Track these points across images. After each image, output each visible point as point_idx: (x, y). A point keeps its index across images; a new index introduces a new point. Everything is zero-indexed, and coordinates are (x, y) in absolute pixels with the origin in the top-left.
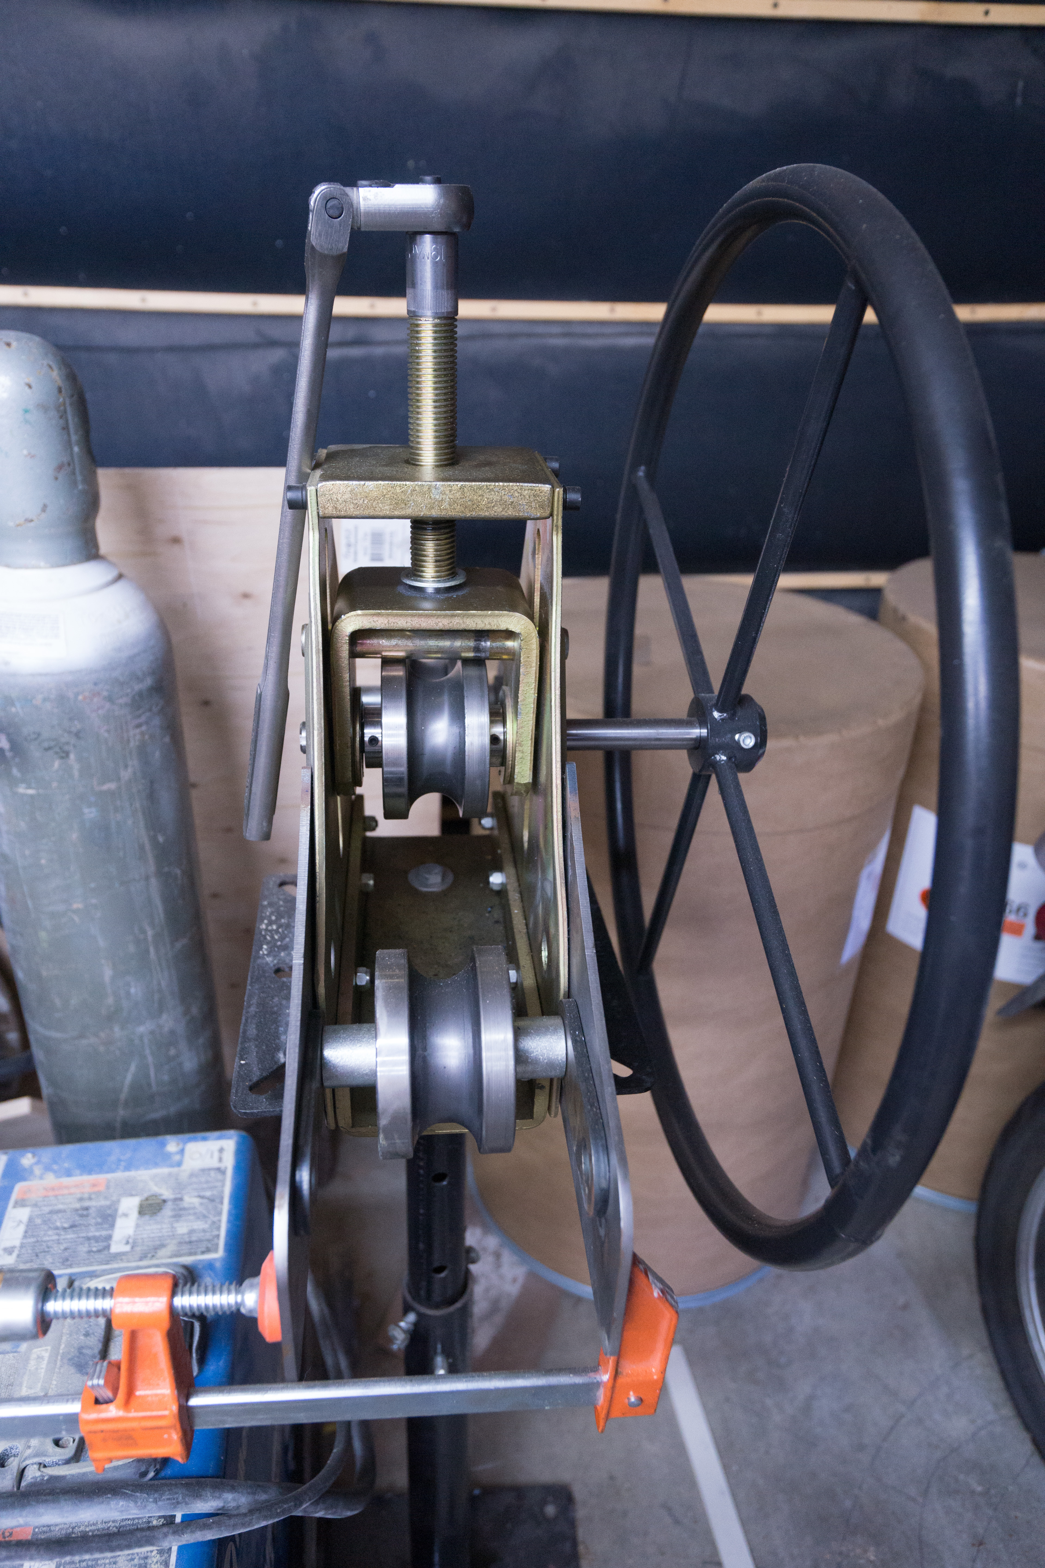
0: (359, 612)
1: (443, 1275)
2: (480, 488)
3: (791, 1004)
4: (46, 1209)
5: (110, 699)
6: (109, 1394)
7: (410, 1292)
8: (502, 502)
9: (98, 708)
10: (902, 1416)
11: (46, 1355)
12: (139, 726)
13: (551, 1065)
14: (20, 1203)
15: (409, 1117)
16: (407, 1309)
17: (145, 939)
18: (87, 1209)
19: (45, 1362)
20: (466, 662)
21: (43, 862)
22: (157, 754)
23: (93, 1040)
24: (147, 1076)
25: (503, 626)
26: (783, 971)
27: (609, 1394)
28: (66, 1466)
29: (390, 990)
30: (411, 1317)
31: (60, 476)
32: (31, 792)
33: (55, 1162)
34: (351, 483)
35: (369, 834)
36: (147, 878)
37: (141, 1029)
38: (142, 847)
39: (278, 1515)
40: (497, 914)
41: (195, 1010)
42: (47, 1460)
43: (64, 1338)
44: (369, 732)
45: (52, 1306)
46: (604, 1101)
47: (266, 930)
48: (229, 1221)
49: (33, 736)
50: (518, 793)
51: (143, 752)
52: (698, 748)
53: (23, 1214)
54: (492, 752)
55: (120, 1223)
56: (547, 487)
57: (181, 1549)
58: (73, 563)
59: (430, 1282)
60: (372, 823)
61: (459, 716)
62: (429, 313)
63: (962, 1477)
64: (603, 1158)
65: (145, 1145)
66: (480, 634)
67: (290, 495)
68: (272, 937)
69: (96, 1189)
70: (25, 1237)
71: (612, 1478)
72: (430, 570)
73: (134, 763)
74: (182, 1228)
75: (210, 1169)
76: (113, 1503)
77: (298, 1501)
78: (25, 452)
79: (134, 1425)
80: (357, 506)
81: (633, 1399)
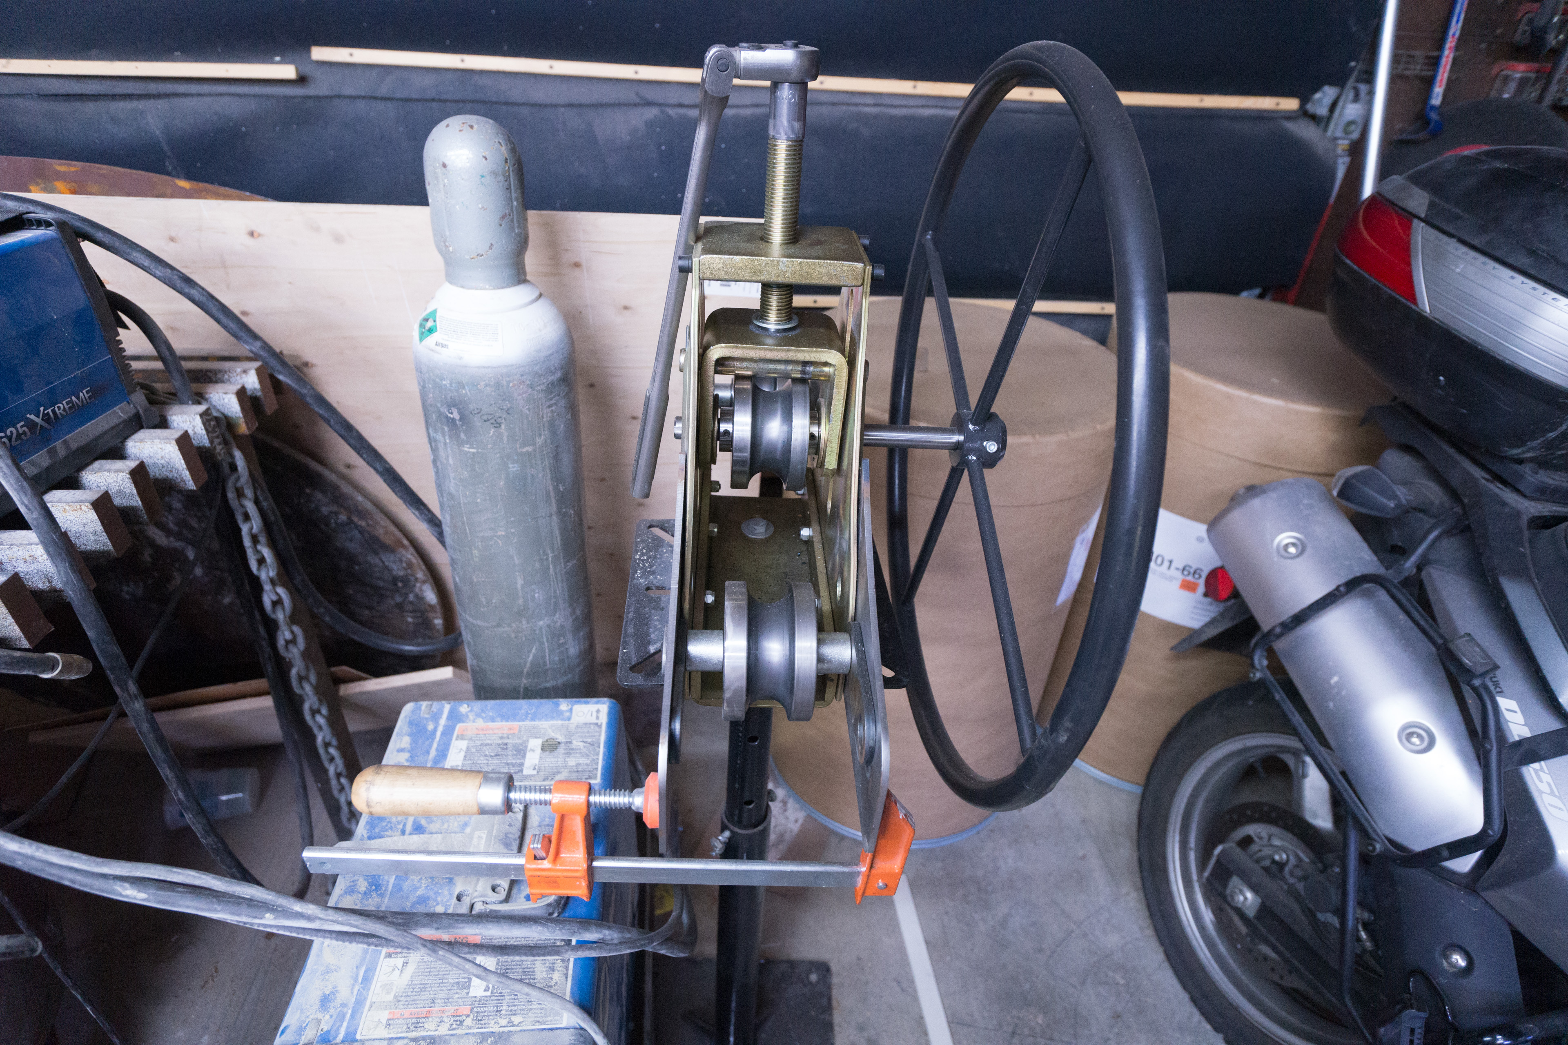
0: (723, 345)
1: (751, 807)
2: (814, 264)
3: (1007, 635)
4: (478, 743)
5: (531, 386)
6: (543, 854)
7: (726, 817)
8: (828, 274)
9: (523, 393)
10: (1072, 931)
11: (484, 836)
12: (550, 406)
13: (841, 664)
14: (461, 737)
15: (744, 693)
16: (724, 828)
17: (547, 559)
18: (506, 744)
19: (484, 840)
20: (795, 380)
21: (479, 500)
22: (562, 426)
23: (507, 629)
24: (544, 657)
25: (823, 360)
26: (1004, 610)
27: (865, 880)
28: (501, 905)
29: (736, 608)
30: (727, 834)
31: (503, 223)
32: (472, 450)
33: (483, 711)
34: (723, 256)
35: (713, 494)
36: (551, 516)
37: (541, 623)
38: (548, 494)
39: (638, 947)
40: (805, 558)
41: (578, 612)
42: (488, 900)
43: (495, 827)
44: (724, 427)
45: (513, 795)
46: (875, 690)
47: (639, 559)
48: (604, 760)
49: (476, 411)
50: (826, 475)
51: (552, 424)
52: (957, 447)
53: (463, 744)
54: (811, 446)
55: (529, 755)
56: (861, 265)
57: (575, 960)
58: (508, 286)
59: (741, 811)
60: (717, 486)
61: (788, 418)
62: (784, 137)
63: (1111, 974)
64: (873, 728)
65: (546, 705)
66: (806, 363)
67: (681, 263)
68: (644, 565)
69: (512, 732)
70: (464, 759)
71: (859, 959)
72: (773, 316)
73: (546, 433)
74: (572, 762)
75: (590, 724)
76: (534, 927)
77: (651, 941)
78: (480, 206)
79: (559, 874)
80: (726, 273)
81: (881, 884)
